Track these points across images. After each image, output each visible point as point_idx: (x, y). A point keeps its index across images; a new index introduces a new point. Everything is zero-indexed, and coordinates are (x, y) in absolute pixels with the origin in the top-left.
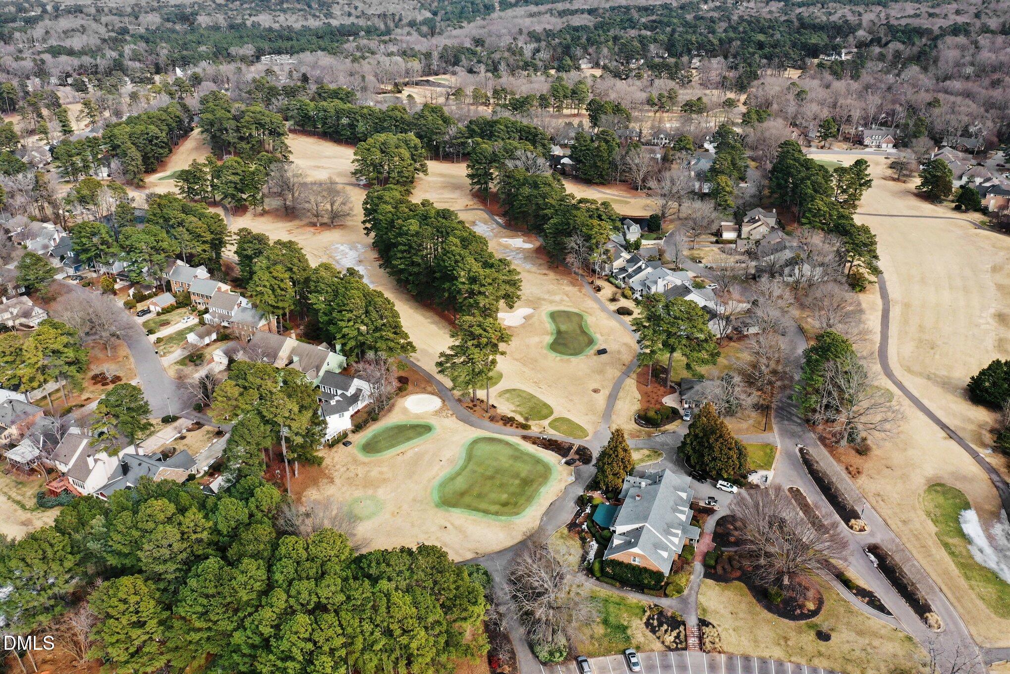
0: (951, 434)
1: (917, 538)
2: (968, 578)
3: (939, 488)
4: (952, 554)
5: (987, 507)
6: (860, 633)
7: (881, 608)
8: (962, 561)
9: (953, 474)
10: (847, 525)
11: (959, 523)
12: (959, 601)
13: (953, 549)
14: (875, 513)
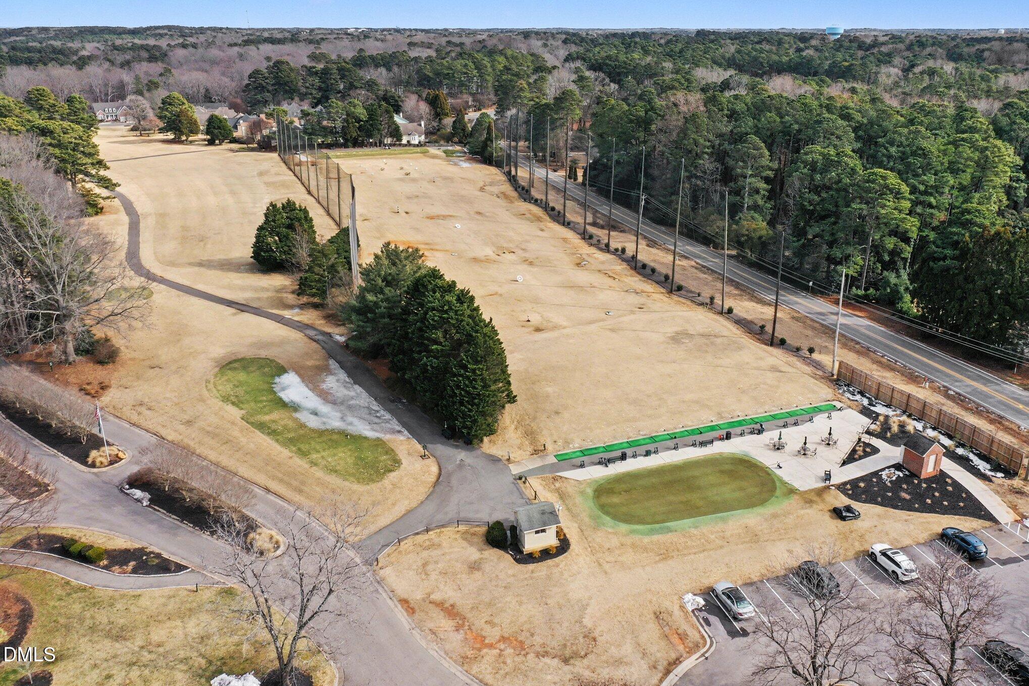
0: (242, 307)
1: (214, 435)
2: (303, 454)
3: (236, 365)
4: (273, 433)
5: (310, 363)
6: (120, 635)
7: (165, 567)
8: (290, 435)
9: (253, 345)
10: (85, 463)
11: (275, 393)
12: (300, 491)
13: (274, 426)
14: (137, 430)
